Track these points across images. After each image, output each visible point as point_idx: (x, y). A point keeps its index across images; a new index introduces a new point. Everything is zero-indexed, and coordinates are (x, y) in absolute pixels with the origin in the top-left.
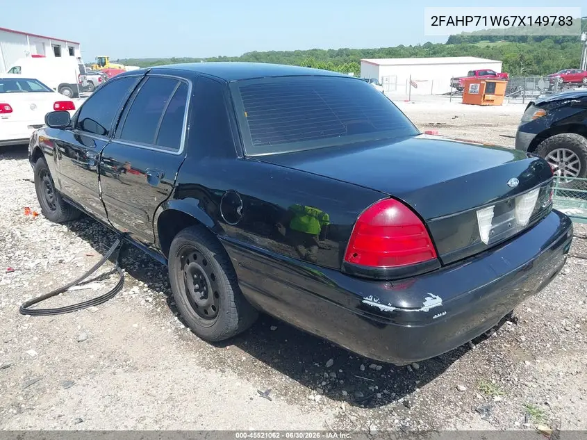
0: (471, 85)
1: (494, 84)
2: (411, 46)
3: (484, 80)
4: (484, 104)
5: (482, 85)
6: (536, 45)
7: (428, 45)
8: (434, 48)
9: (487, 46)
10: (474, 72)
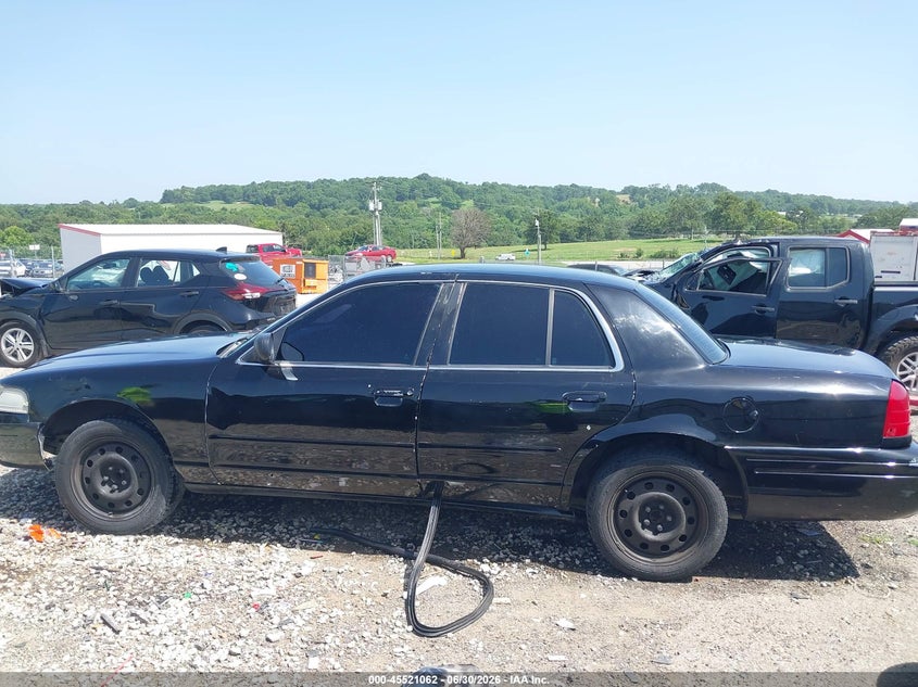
0: (282, 266)
1: (314, 265)
2: (102, 203)
3: (301, 260)
4: (306, 291)
5: (298, 267)
6: (289, 210)
7: (132, 203)
8: (143, 208)
9: (223, 209)
10: (256, 246)
